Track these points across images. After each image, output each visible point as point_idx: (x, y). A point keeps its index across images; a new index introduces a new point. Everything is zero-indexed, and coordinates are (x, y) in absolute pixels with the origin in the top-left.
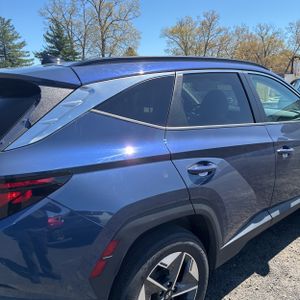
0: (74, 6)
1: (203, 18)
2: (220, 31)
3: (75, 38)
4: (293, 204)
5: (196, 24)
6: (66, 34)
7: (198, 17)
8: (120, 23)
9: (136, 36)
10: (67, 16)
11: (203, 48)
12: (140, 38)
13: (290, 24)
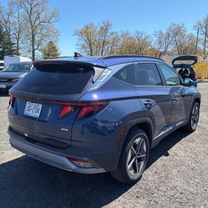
0: (11, 10)
1: (102, 25)
2: (112, 33)
3: (11, 33)
4: (177, 125)
5: (97, 28)
6: (4, 29)
7: (99, 24)
8: (46, 24)
9: (57, 34)
10: (6, 17)
11: (101, 44)
12: (59, 35)
13: (156, 32)
